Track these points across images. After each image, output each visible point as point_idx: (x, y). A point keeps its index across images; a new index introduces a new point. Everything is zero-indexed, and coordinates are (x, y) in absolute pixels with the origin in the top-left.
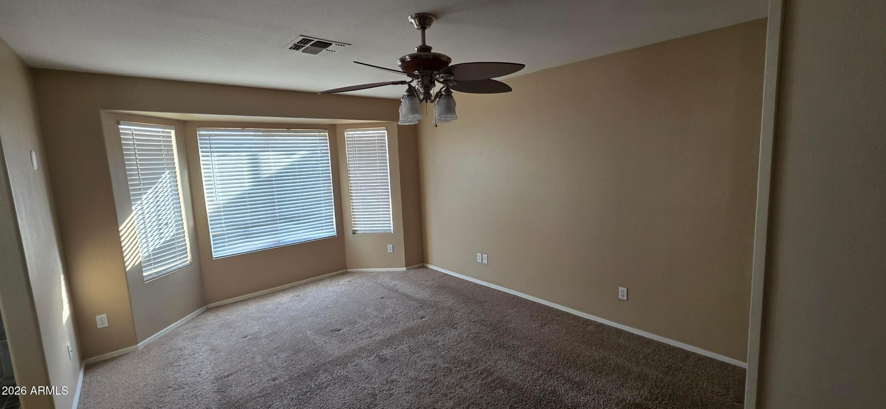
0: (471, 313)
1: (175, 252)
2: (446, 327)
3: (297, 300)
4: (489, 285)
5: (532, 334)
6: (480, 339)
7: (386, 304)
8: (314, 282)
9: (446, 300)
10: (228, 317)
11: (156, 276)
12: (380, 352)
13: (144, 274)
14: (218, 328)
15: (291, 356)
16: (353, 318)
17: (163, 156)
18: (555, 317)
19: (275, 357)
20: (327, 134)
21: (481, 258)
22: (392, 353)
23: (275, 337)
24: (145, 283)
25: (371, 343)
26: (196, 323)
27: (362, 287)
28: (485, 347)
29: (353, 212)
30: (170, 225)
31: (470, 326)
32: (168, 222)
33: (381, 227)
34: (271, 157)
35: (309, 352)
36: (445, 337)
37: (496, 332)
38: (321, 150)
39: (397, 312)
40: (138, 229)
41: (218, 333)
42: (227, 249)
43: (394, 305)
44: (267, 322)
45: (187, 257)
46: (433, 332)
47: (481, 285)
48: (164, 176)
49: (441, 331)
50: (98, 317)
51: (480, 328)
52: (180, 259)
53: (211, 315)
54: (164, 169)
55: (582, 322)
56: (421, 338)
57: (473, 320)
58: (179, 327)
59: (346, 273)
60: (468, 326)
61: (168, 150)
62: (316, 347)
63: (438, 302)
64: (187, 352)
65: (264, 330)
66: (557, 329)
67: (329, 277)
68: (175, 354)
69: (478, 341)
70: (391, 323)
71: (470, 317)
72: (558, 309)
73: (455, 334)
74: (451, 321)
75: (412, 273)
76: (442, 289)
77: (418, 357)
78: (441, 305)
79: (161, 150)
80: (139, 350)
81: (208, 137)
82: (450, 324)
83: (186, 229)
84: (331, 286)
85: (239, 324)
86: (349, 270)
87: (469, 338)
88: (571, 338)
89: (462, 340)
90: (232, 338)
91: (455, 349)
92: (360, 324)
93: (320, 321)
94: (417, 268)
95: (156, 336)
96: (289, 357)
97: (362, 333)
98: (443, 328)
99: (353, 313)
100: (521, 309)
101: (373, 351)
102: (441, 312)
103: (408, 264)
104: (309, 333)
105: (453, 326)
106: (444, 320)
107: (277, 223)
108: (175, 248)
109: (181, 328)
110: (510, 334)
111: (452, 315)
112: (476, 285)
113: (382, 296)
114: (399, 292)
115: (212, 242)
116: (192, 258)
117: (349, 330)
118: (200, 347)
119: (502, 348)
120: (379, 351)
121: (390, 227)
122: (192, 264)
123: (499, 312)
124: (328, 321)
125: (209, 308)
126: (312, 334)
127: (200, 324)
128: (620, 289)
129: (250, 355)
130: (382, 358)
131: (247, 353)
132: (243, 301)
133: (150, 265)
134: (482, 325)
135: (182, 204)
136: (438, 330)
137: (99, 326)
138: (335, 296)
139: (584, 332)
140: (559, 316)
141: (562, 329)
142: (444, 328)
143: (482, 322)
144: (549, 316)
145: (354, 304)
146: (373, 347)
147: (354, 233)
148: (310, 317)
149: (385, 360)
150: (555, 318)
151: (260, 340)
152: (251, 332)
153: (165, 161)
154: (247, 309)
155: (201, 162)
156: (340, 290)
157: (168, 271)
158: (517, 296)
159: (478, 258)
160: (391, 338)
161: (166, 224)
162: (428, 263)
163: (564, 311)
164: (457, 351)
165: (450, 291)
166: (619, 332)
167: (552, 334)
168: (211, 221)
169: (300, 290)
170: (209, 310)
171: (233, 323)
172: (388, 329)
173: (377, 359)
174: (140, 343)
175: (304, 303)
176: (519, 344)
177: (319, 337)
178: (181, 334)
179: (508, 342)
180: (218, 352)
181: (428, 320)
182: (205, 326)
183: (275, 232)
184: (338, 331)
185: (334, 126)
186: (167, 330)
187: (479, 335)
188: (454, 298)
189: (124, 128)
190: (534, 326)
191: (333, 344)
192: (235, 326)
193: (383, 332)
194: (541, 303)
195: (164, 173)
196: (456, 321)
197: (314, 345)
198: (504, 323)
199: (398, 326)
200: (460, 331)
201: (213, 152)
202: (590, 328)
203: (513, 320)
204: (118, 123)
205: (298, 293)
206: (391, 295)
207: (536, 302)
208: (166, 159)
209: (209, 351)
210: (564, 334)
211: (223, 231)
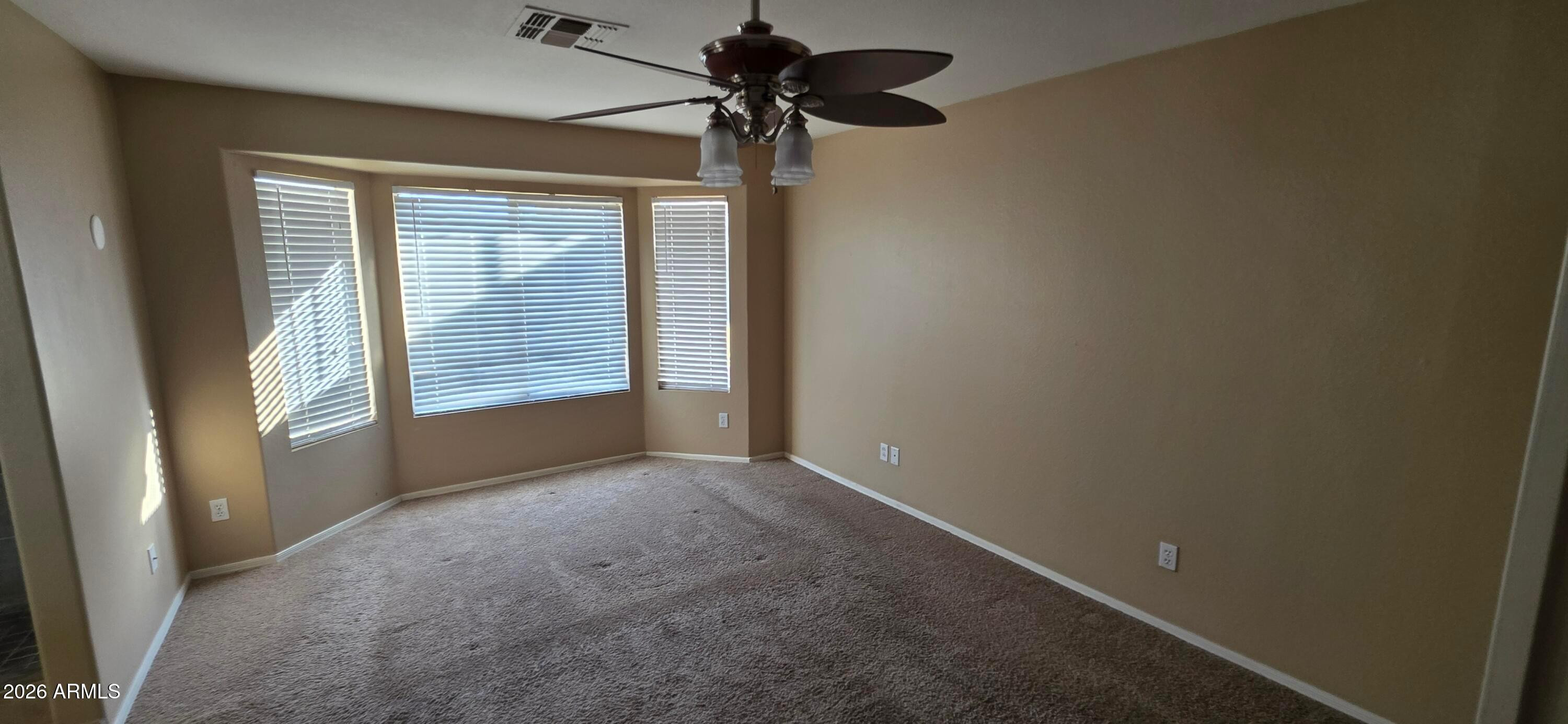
0: (852, 559)
1: (348, 402)
2: (800, 582)
3: (548, 500)
4: (900, 506)
5: (965, 617)
6: (862, 614)
7: (699, 523)
8: (585, 470)
9: (812, 527)
10: (430, 519)
11: (312, 440)
12: (670, 616)
13: (292, 436)
14: (409, 538)
15: (513, 605)
16: (636, 545)
17: (331, 235)
18: (1021, 586)
19: (486, 603)
20: (621, 205)
21: (889, 453)
22: (690, 622)
23: (496, 566)
24: (293, 451)
25: (656, 598)
26: (376, 526)
27: (666, 486)
28: (867, 631)
29: (661, 349)
30: (341, 354)
31: (848, 585)
32: (336, 349)
33: (708, 379)
34: (519, 243)
35: (545, 601)
36: (795, 602)
37: (896, 604)
38: (608, 234)
39: (716, 542)
40: (283, 358)
41: (407, 547)
42: (438, 401)
43: (713, 527)
44: (490, 537)
45: (369, 410)
46: (773, 590)
47: (885, 504)
48: (331, 269)
49: (790, 588)
50: (213, 503)
51: (866, 591)
52: (356, 414)
53: (404, 512)
54: (332, 256)
55: (1074, 602)
56: (750, 599)
57: (855, 574)
58: (350, 529)
59: (641, 458)
60: (842, 585)
61: (340, 223)
62: (560, 593)
63: (796, 529)
64: (348, 576)
65: (481, 551)
66: (1020, 613)
67: (612, 463)
68: (329, 578)
69: (855, 618)
70: (700, 563)
71: (851, 566)
72: (1029, 570)
73: (814, 599)
74: (813, 571)
75: (759, 468)
76: (809, 506)
77: (737, 636)
78: (800, 537)
79: (329, 224)
80: (277, 563)
81: (411, 204)
82: (809, 577)
83: (368, 362)
84: (612, 480)
85: (444, 534)
86: (648, 453)
87: (840, 609)
88: (1047, 635)
89: (826, 611)
90: (426, 559)
91: (810, 629)
92: (645, 558)
93: (577, 545)
94: (771, 460)
95: (308, 542)
96: (509, 606)
97: (645, 575)
98: (794, 582)
99: (637, 534)
100: (953, 561)
101: (656, 613)
102: (796, 551)
103: (753, 452)
104: (554, 565)
105: (814, 581)
106: (800, 566)
107: (525, 362)
108: (347, 394)
109: (351, 532)
110: (923, 610)
111: (815, 560)
112: (874, 502)
113: (697, 508)
114: (728, 504)
115: (413, 388)
116: (377, 414)
117: (624, 568)
118: (371, 570)
119: (901, 638)
120: (668, 615)
121: (726, 380)
122: (376, 423)
123: (908, 563)
124: (591, 545)
125: (404, 500)
126: (559, 568)
127: (383, 527)
128: (1163, 546)
129: (446, 594)
130: (669, 630)
131: (443, 590)
132: (461, 492)
133: (304, 421)
134: (870, 585)
135: (363, 319)
136: (785, 586)
137: (215, 518)
138: (615, 500)
139: (1076, 625)
140: (1028, 585)
141: (1031, 612)
142: (796, 584)
143: (870, 580)
144: (1007, 582)
145: (645, 518)
146: (659, 606)
147: (660, 388)
148: (562, 534)
149: (674, 633)
150: (1019, 588)
151: (469, 569)
152: (459, 551)
153: (336, 243)
154: (464, 508)
155: (399, 248)
156: (625, 489)
157: (334, 432)
158: (951, 534)
159: (882, 452)
160: (695, 591)
161: (334, 352)
162: (791, 453)
163: (1040, 576)
164: (812, 633)
165: (822, 511)
166: (1153, 634)
167: (1007, 622)
168: (412, 350)
169: (557, 482)
170: (402, 504)
171: (434, 532)
172: (693, 573)
173: (661, 631)
174: (281, 551)
175: (560, 507)
176: (936, 633)
177: (569, 574)
178: (348, 542)
179: (914, 626)
180: (396, 582)
181: (771, 564)
182: (388, 532)
183: (520, 376)
184: (605, 566)
185: (634, 190)
186: (329, 532)
187: (860, 607)
188: (828, 525)
189: (264, 183)
190: (973, 600)
191: (590, 590)
192: (435, 538)
193: (683, 578)
194: (995, 552)
195: (333, 263)
196: (822, 571)
197: (557, 589)
198: (913, 587)
199: (713, 570)
200: (826, 594)
201: (419, 230)
202: (1091, 618)
203: (934, 583)
204: (254, 174)
205: (553, 488)
206: (712, 507)
207: (985, 550)
208: (338, 241)
209: (384, 579)
210: (1032, 625)
211: (432, 369)
